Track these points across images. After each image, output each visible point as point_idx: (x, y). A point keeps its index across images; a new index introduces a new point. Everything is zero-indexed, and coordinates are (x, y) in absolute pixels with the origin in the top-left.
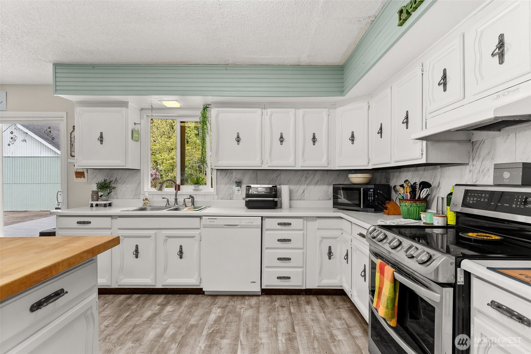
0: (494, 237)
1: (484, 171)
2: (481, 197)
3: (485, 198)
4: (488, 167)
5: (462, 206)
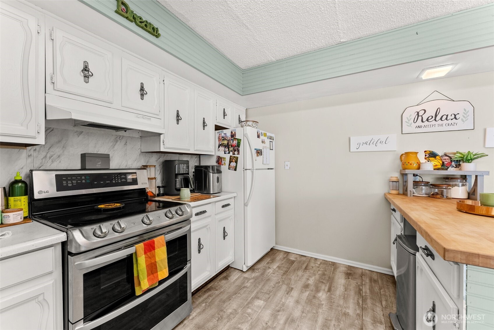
0: (102, 206)
1: (53, 157)
2: (82, 180)
3: (85, 179)
4: (59, 154)
5: (58, 190)
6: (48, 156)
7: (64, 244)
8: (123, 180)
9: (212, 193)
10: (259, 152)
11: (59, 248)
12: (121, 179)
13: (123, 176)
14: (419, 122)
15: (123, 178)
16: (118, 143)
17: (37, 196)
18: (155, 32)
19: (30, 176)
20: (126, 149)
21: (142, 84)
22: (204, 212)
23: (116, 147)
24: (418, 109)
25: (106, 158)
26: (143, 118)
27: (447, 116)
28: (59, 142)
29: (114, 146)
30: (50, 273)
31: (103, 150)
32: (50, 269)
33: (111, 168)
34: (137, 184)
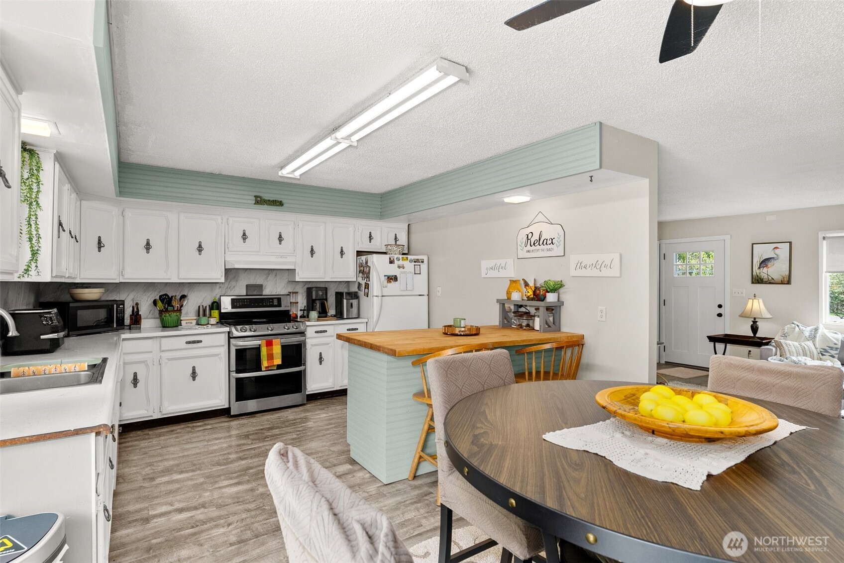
1: (231, 287)
2: (244, 302)
3: (247, 302)
4: (234, 285)
5: (232, 308)
6: (229, 287)
7: (229, 332)
8: (271, 303)
9: (345, 317)
10: (392, 279)
11: (227, 334)
12: (270, 302)
13: (271, 300)
14: (528, 247)
15: (271, 302)
16: (270, 275)
17: (222, 311)
18: (281, 204)
19: (220, 299)
20: (276, 280)
21: (280, 233)
22: (325, 331)
23: (269, 278)
24: (528, 231)
25: (260, 287)
26: (281, 257)
27: (547, 240)
28: (234, 278)
29: (267, 278)
30: (223, 346)
31: (259, 282)
32: (223, 344)
33: (263, 294)
34: (281, 307)
